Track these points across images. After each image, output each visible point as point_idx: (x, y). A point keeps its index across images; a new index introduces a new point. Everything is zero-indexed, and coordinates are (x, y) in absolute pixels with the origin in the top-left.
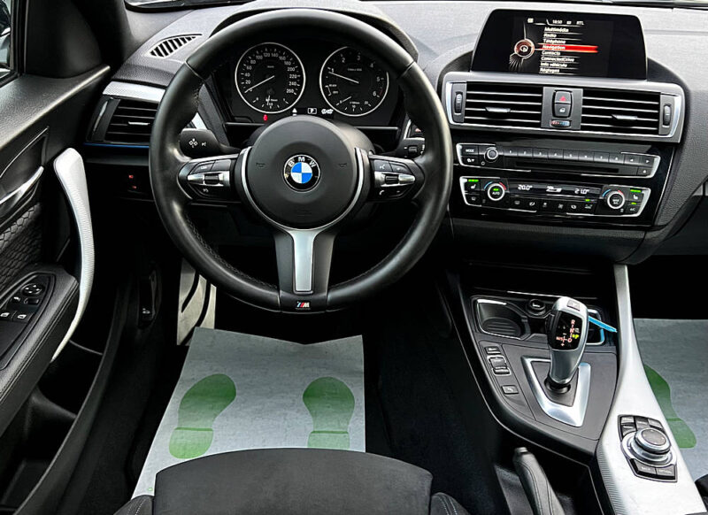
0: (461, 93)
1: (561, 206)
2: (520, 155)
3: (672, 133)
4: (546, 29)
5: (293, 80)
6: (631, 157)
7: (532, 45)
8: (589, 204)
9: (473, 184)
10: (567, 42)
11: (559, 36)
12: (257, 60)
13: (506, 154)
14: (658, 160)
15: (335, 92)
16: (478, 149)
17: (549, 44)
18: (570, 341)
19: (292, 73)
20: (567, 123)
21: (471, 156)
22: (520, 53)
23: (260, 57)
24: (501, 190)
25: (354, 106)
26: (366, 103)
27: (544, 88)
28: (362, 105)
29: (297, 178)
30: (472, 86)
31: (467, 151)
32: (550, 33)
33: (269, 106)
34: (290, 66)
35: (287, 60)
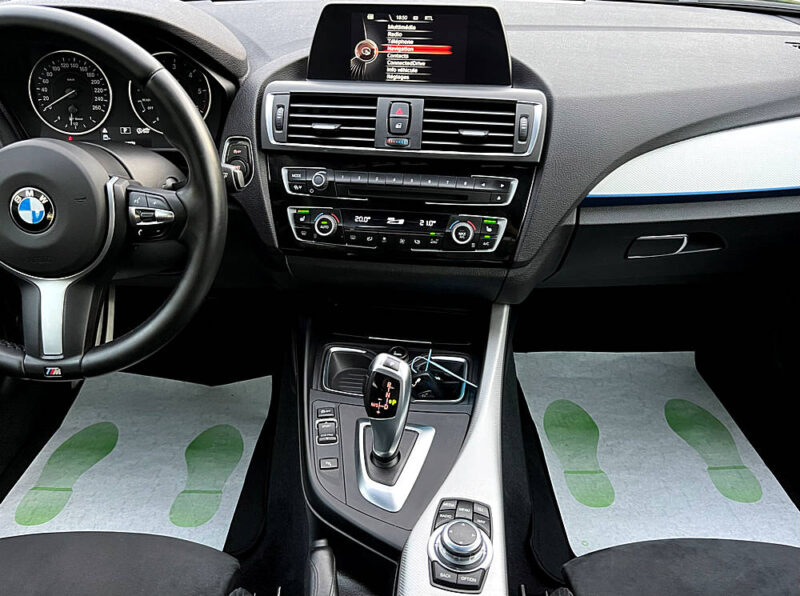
0: (283, 107)
1: (402, 241)
2: (354, 180)
3: (530, 150)
4: (390, 27)
5: (99, 95)
6: (482, 181)
7: (375, 46)
8: (434, 238)
9: (302, 215)
10: (416, 42)
11: (406, 35)
12: (54, 72)
13: (337, 180)
14: (515, 183)
15: (149, 108)
16: (306, 173)
17: (395, 45)
18: (386, 407)
19: (97, 86)
20: (405, 141)
21: (299, 183)
22: (363, 56)
23: (56, 69)
24: (330, 224)
27: (379, 98)
29: (26, 216)
30: (296, 97)
31: (293, 176)
32: (394, 31)
33: (73, 126)
34: (93, 78)
35: (90, 71)
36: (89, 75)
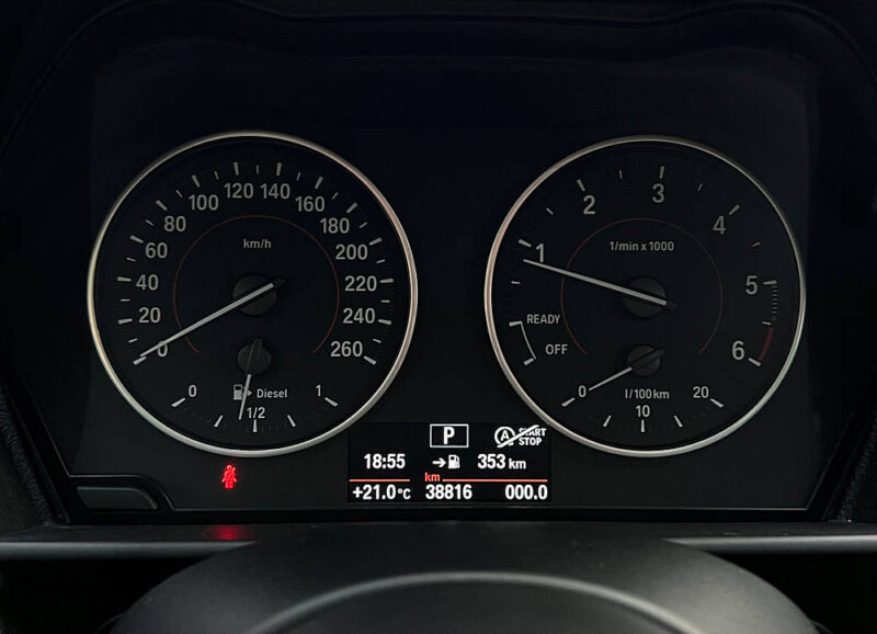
5: (359, 300)
12: (192, 216)
15: (553, 349)
19: (358, 268)
23: (205, 203)
25: (644, 411)
26: (701, 392)
28: (682, 403)
33: (247, 422)
34: (346, 240)
35: (335, 210)
36: (332, 226)
